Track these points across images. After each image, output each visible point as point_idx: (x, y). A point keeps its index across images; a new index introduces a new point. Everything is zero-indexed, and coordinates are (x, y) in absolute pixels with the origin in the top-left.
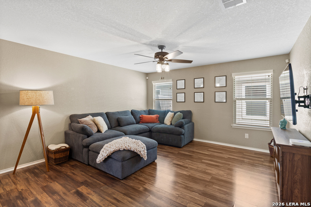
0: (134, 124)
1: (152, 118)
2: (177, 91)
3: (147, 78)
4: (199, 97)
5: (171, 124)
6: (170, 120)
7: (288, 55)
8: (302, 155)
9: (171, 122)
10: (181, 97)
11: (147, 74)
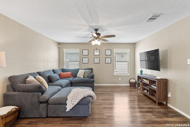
0: (59, 80)
1: (67, 74)
2: (82, 56)
3: (59, 46)
4: (97, 61)
5: (84, 77)
6: (83, 74)
7: (134, 44)
8: (163, 82)
9: (83, 76)
10: (85, 60)
11: (59, 44)
